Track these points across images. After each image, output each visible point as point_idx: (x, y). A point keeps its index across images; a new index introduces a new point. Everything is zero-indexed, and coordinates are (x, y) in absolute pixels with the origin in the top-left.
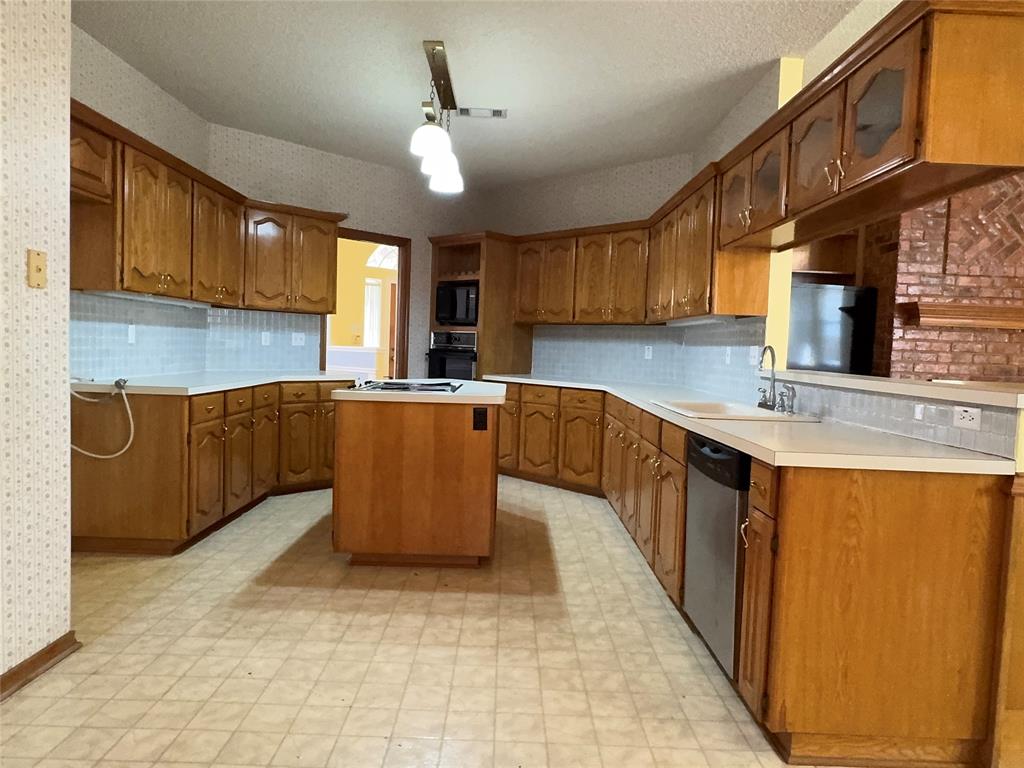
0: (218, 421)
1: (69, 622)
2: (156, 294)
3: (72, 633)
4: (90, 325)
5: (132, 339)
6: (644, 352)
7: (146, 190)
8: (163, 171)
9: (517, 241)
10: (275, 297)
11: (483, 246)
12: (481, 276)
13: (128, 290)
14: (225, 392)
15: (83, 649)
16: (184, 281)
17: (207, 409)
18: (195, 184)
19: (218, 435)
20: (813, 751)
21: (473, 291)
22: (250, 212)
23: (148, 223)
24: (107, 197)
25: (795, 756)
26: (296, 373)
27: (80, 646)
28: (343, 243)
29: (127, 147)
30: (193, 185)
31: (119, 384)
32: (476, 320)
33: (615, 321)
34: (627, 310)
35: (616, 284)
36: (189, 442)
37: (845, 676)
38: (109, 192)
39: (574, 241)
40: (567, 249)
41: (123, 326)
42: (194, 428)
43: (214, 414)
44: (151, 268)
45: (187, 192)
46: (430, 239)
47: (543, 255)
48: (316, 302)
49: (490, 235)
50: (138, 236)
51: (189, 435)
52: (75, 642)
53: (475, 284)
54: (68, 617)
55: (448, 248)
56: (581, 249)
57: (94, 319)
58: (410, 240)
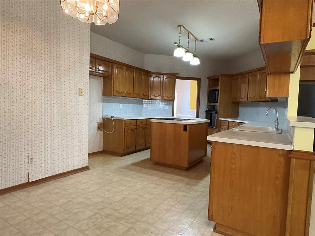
0: (134, 126)
1: (87, 164)
2: (123, 96)
3: (88, 166)
4: (110, 104)
5: (121, 107)
6: (272, 111)
7: (120, 72)
8: (125, 68)
9: (232, 76)
10: (158, 96)
11: (220, 78)
12: (219, 88)
13: (115, 96)
14: (136, 119)
15: (90, 170)
16: (131, 93)
17: (130, 123)
18: (135, 70)
19: (134, 130)
20: (222, 230)
21: (217, 92)
22: (152, 75)
23: (120, 81)
24: (110, 75)
25: (216, 230)
26: (165, 116)
27: (89, 169)
28: (177, 81)
29: (115, 64)
30: (134, 70)
31: (112, 117)
32: (218, 101)
33: (260, 101)
34: (263, 97)
35: (260, 88)
36: (124, 131)
37: (232, 208)
38: (110, 74)
39: (248, 74)
40: (246, 78)
41: (119, 104)
42: (126, 127)
43: (132, 124)
44: (121, 90)
45: (132, 72)
46: (207, 77)
47: (239, 80)
48: (169, 97)
49: (222, 75)
50: (117, 84)
51: (124, 129)
52: (88, 168)
53: (218, 90)
54: (87, 163)
55: (212, 80)
56: (250, 77)
57: (111, 103)
58: (200, 78)
